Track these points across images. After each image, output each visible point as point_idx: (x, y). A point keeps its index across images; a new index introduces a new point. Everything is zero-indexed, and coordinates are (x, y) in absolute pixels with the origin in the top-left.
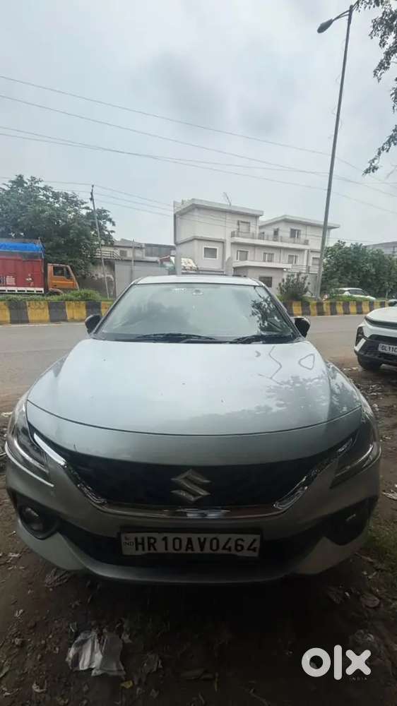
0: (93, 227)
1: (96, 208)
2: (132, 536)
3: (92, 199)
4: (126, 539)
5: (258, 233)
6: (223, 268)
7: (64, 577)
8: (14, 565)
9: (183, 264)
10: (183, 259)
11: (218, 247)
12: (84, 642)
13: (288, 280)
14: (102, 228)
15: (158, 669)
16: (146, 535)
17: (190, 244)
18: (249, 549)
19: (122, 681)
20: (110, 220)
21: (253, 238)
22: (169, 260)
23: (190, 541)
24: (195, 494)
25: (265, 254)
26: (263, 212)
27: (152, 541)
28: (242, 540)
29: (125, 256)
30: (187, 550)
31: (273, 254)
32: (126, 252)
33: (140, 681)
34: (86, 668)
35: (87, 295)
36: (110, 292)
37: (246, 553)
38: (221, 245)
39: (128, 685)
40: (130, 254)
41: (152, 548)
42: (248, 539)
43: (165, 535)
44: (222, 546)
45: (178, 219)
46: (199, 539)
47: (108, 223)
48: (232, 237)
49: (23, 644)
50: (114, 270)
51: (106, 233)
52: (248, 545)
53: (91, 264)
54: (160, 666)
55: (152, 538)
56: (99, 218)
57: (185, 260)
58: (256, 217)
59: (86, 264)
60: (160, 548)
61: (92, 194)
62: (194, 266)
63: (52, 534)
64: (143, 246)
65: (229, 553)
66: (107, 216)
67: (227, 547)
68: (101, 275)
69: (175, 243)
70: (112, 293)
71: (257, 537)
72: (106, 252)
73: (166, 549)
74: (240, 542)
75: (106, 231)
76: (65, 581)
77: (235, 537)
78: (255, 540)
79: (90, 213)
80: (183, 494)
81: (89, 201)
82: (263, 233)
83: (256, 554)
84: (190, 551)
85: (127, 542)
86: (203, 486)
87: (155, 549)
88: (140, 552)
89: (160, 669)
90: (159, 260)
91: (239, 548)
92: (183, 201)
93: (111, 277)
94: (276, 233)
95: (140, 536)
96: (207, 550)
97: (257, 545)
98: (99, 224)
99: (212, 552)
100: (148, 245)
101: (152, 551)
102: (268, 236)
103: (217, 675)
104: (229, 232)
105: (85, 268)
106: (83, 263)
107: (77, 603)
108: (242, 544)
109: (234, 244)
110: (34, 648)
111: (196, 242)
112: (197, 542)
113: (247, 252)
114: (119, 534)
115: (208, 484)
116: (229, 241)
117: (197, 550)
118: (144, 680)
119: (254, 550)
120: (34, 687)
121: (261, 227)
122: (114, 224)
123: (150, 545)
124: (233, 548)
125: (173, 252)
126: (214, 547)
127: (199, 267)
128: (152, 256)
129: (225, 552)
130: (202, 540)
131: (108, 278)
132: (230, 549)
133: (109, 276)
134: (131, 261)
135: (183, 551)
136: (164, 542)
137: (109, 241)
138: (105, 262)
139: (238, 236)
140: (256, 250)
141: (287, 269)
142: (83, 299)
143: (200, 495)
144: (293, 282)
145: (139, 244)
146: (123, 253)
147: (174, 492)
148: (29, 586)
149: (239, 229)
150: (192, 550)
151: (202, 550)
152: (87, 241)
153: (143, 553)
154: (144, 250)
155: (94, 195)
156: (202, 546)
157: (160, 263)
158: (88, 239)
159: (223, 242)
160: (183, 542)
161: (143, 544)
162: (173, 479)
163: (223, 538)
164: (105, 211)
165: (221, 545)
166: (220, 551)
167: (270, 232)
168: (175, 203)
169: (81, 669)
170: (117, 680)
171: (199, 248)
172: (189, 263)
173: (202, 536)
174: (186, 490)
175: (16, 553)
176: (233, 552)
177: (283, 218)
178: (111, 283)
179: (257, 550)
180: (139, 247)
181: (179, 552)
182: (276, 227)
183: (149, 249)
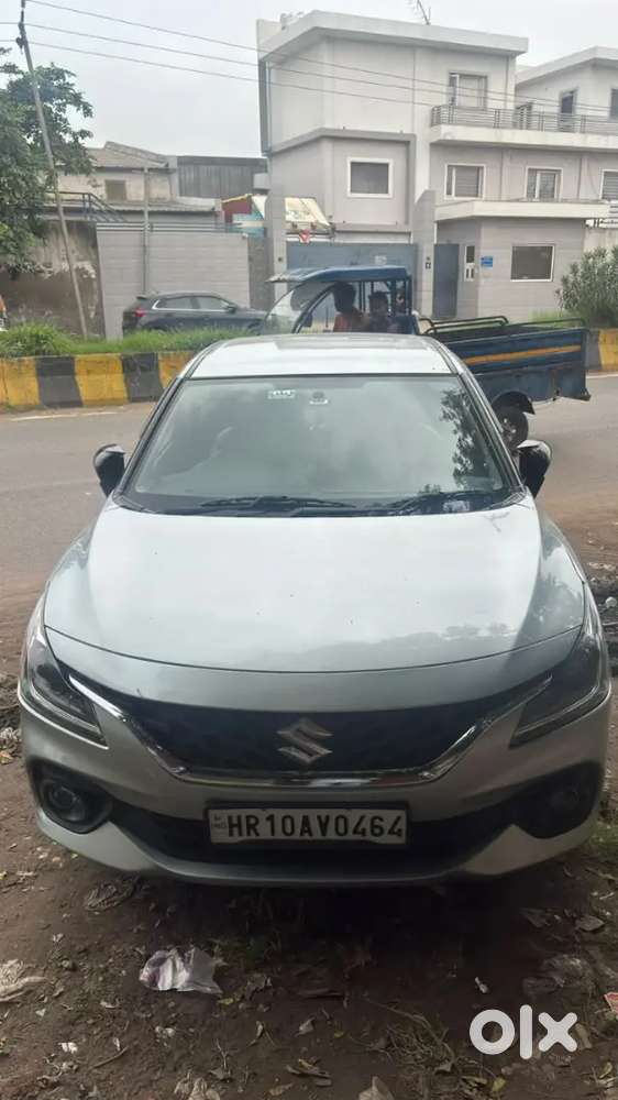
0: (29, 124)
1: (35, 68)
2: (224, 814)
3: (22, 42)
4: (216, 819)
5: (510, 106)
6: (407, 222)
7: (113, 899)
8: (31, 884)
9: (290, 217)
10: (288, 200)
11: (391, 159)
12: (162, 961)
14: (56, 124)
15: (267, 988)
16: (244, 813)
17: (308, 152)
18: (390, 832)
19: (220, 999)
20: (76, 100)
21: (497, 126)
22: (247, 208)
23: (306, 820)
24: (310, 753)
25: (533, 172)
26: (526, 40)
27: (252, 821)
28: (381, 819)
29: (123, 197)
30: (302, 834)
31: (555, 174)
32: (123, 185)
33: (243, 997)
34: (167, 988)
35: (38, 339)
36: (86, 311)
37: (386, 839)
38: (401, 150)
39: (228, 1002)
40: (135, 189)
41: (252, 832)
42: (389, 816)
43: (271, 811)
44: (353, 828)
45: (273, 76)
46: (319, 817)
47: (71, 109)
48: (432, 125)
49: (74, 969)
50: (95, 246)
51: (68, 138)
52: (390, 828)
53: (31, 235)
54: (270, 984)
55: (253, 816)
56: (47, 96)
57: (296, 201)
58: (506, 57)
59: (19, 238)
60: (264, 831)
61: (21, 26)
62: (323, 221)
63: (100, 825)
64: (173, 165)
65: (362, 838)
66: (66, 88)
67: (360, 829)
68: (61, 266)
69: (266, 150)
70: (92, 315)
71: (402, 813)
72: (72, 186)
73: (273, 832)
74: (377, 822)
75: (68, 131)
76: (115, 903)
77: (370, 813)
78: (399, 818)
79: (18, 81)
80: (294, 753)
81: (15, 46)
82: (529, 107)
83: (401, 840)
84: (306, 836)
85: (218, 822)
86: (323, 742)
87: (257, 834)
88: (236, 839)
89: (269, 988)
90: (219, 209)
91: (377, 831)
92: (284, 18)
93: (88, 266)
94: (567, 104)
95: (234, 813)
96: (331, 835)
97: (402, 825)
98: (47, 112)
99: (338, 838)
100: (185, 164)
101: (253, 836)
102: (541, 116)
103: (347, 994)
104: (423, 113)
105: (18, 247)
106: (11, 234)
107: (140, 926)
108: (382, 823)
109: (442, 147)
110: (91, 971)
111: (327, 147)
112: (317, 822)
113: (478, 170)
114: (206, 812)
115: (329, 738)
116: (424, 136)
117: (317, 835)
118: (248, 996)
119: (399, 833)
120: (103, 1003)
121: (519, 88)
122: (88, 112)
123: (250, 827)
124: (368, 831)
125: (260, 180)
126: (341, 830)
127: (334, 221)
128: (198, 195)
129: (359, 837)
130: (323, 820)
131: (81, 272)
132: (363, 832)
133: (80, 265)
134: (141, 213)
135: (297, 836)
136: (269, 823)
137: (76, 159)
138: (69, 229)
139: (451, 121)
140: (507, 162)
141: (597, 220)
142: (27, 351)
143: (318, 754)
144: (601, 273)
145: (160, 158)
146: (116, 189)
147: (282, 749)
148: (63, 909)
149: (452, 100)
150: (311, 835)
151: (324, 834)
152: (15, 170)
153: (240, 839)
154: (175, 178)
155: (26, 28)
156: (324, 827)
157: (222, 219)
158: (20, 163)
159: (404, 143)
160: (296, 821)
161: (239, 825)
162: (280, 732)
163: (353, 816)
164: (60, 74)
165: (352, 826)
166: (350, 836)
167: (548, 103)
169: (161, 989)
170: (213, 998)
171: (336, 164)
172: (308, 214)
173: (323, 813)
174: (298, 747)
175: (29, 871)
176: (369, 837)
177: (589, 57)
178: (89, 285)
179: (404, 832)
180: (161, 169)
181: (291, 837)
182: (565, 86)
183: (191, 176)
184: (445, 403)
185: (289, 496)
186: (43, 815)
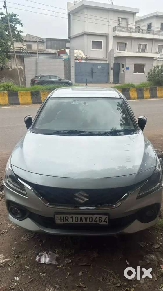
0: (6, 29)
1: (8, 13)
2: (59, 216)
3: (5, 7)
4: (57, 217)
5: (134, 27)
6: (106, 57)
7: (29, 238)
9: (75, 55)
10: (75, 51)
11: (103, 40)
12: (42, 255)
13: (155, 70)
14: (13, 29)
15: (70, 263)
16: (65, 216)
17: (81, 38)
18: (104, 221)
19: (57, 266)
20: (19, 22)
21: (131, 32)
22: (64, 52)
23: (81, 218)
24: (83, 200)
25: (140, 44)
26: (139, 9)
27: (67, 218)
28: (102, 218)
29: (31, 49)
30: (80, 222)
31: (146, 45)
32: (31, 45)
34: (43, 263)
35: (8, 86)
36: (21, 79)
37: (103, 223)
38: (105, 38)
39: (60, 266)
40: (34, 47)
41: (67, 221)
42: (104, 217)
43: (72, 216)
44: (94, 220)
45: (71, 17)
46: (85, 217)
47: (18, 25)
48: (113, 31)
49: (18, 257)
50: (24, 62)
51: (17, 33)
52: (104, 220)
53: (7, 59)
54: (71, 262)
55: (67, 217)
56: (11, 21)
57: (77, 51)
58: (133, 14)
59: (3, 59)
60: (70, 221)
61: (5, 2)
62: (84, 56)
63: (25, 218)
64: (45, 40)
66: (16, 19)
67: (96, 221)
68: (14, 67)
69: (69, 37)
71: (107, 216)
72: (18, 46)
73: (72, 221)
74: (100, 219)
75: (16, 31)
76: (29, 239)
77: (99, 216)
78: (106, 218)
79: (4, 17)
82: (139, 27)
83: (107, 224)
86: (86, 197)
87: (68, 222)
88: (62, 223)
89: (71, 263)
90: (57, 52)
91: (100, 221)
92: (74, 2)
93: (21, 67)
94: (149, 26)
95: (62, 216)
96: (88, 222)
97: (107, 220)
98: (11, 25)
99: (90, 223)
100: (48, 40)
101: (67, 222)
102: (143, 30)
103: (92, 265)
104: (111, 29)
105: (3, 62)
107: (36, 246)
109: (116, 37)
110: (23, 258)
111: (85, 37)
113: (125, 44)
114: (54, 216)
116: (111, 34)
117: (84, 222)
118: (65, 265)
119: (106, 222)
120: (26, 267)
121: (137, 22)
122: (22, 26)
124: (98, 221)
125: (68, 45)
126: (91, 221)
127: (87, 56)
128: (51, 49)
129: (95, 223)
130: (86, 218)
131: (20, 68)
133: (20, 67)
134: (36, 53)
135: (79, 222)
136: (71, 219)
137: (19, 38)
138: (17, 57)
139: (118, 31)
140: (133, 42)
141: (156, 58)
142: (5, 89)
143: (85, 200)
144: (158, 72)
145: (41, 39)
146: (29, 47)
147: (75, 199)
148: (15, 241)
149: (119, 25)
150: (82, 222)
151: (86, 222)
152: (3, 41)
153: (64, 222)
154: (45, 44)
155: (6, 3)
156: (86, 220)
157: (58, 55)
158: (4, 39)
159: (106, 36)
160: (79, 218)
161: (63, 219)
162: (75, 194)
163: (94, 217)
164: (15, 15)
166: (93, 222)
167: (144, 26)
168: (68, 3)
169: (41, 263)
170: (55, 265)
171: (88, 41)
172: (80, 54)
173: (86, 216)
174: (80, 198)
175: (6, 230)
176: (98, 222)
177: (155, 14)
178: (22, 72)
179: (108, 222)
180: (41, 41)
181: (77, 222)
182: (149, 22)
183: (49, 44)
184: (118, 105)
185: (77, 130)
186: (10, 215)
